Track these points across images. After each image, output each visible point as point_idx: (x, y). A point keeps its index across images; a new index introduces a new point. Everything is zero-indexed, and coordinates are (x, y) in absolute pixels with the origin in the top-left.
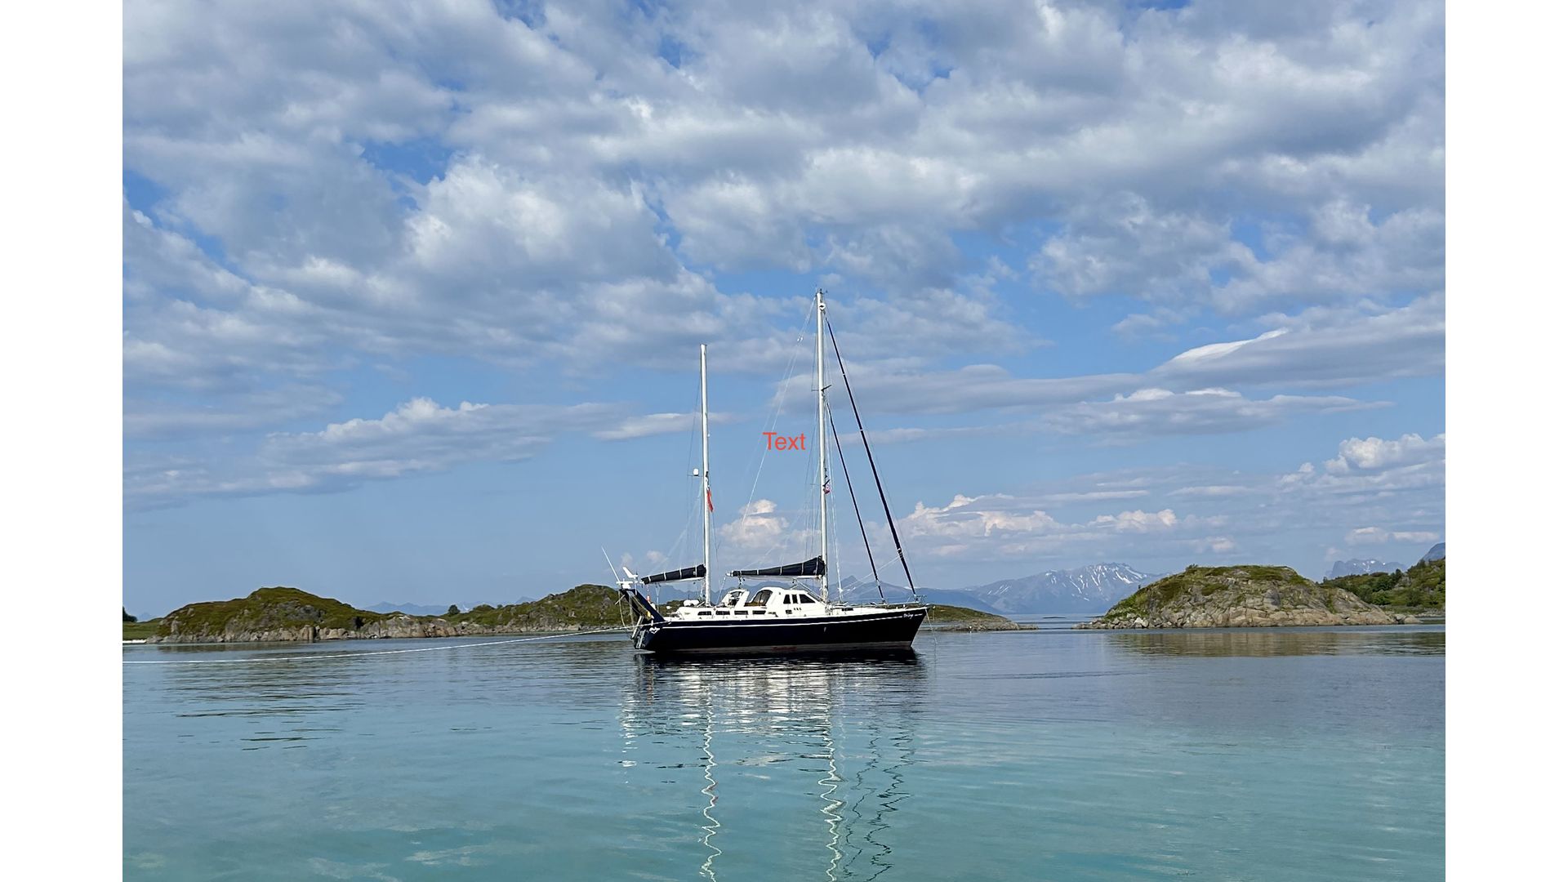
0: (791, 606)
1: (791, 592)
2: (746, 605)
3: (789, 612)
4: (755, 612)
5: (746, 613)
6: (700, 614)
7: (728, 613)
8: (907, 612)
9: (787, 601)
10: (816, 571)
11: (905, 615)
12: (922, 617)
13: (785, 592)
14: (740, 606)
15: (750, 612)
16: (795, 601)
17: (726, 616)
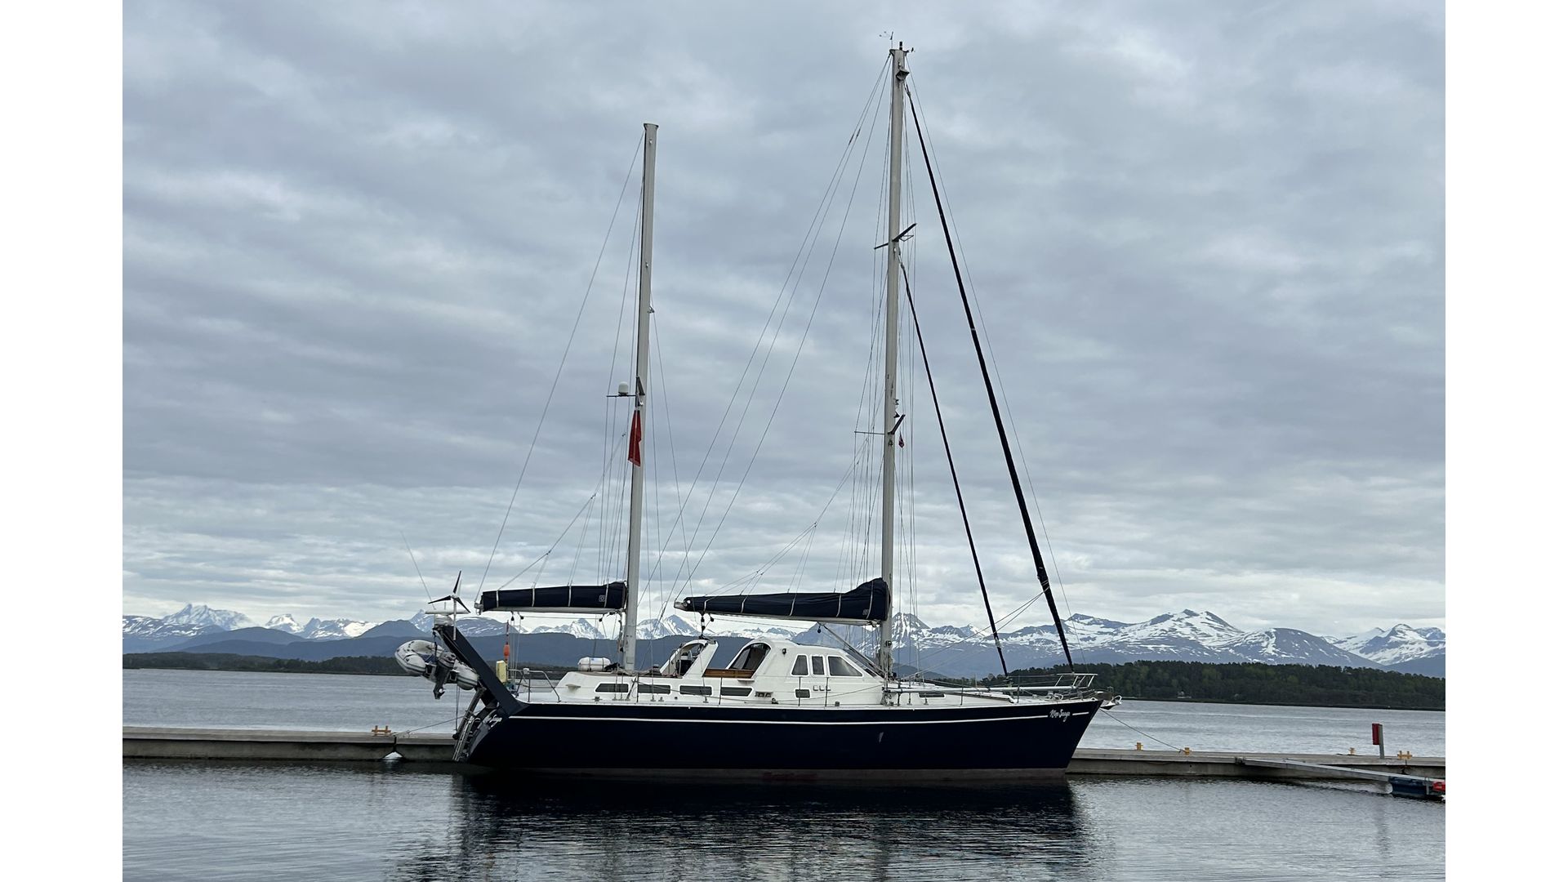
0: (809, 681)
1: (810, 652)
2: (708, 673)
3: (802, 694)
4: (725, 691)
5: (705, 691)
6: (602, 688)
7: (666, 690)
8: (1057, 707)
9: (800, 668)
10: (868, 612)
11: (1054, 714)
12: (1087, 719)
13: (796, 651)
14: (694, 677)
15: (716, 692)
16: (818, 670)
17: (657, 696)
